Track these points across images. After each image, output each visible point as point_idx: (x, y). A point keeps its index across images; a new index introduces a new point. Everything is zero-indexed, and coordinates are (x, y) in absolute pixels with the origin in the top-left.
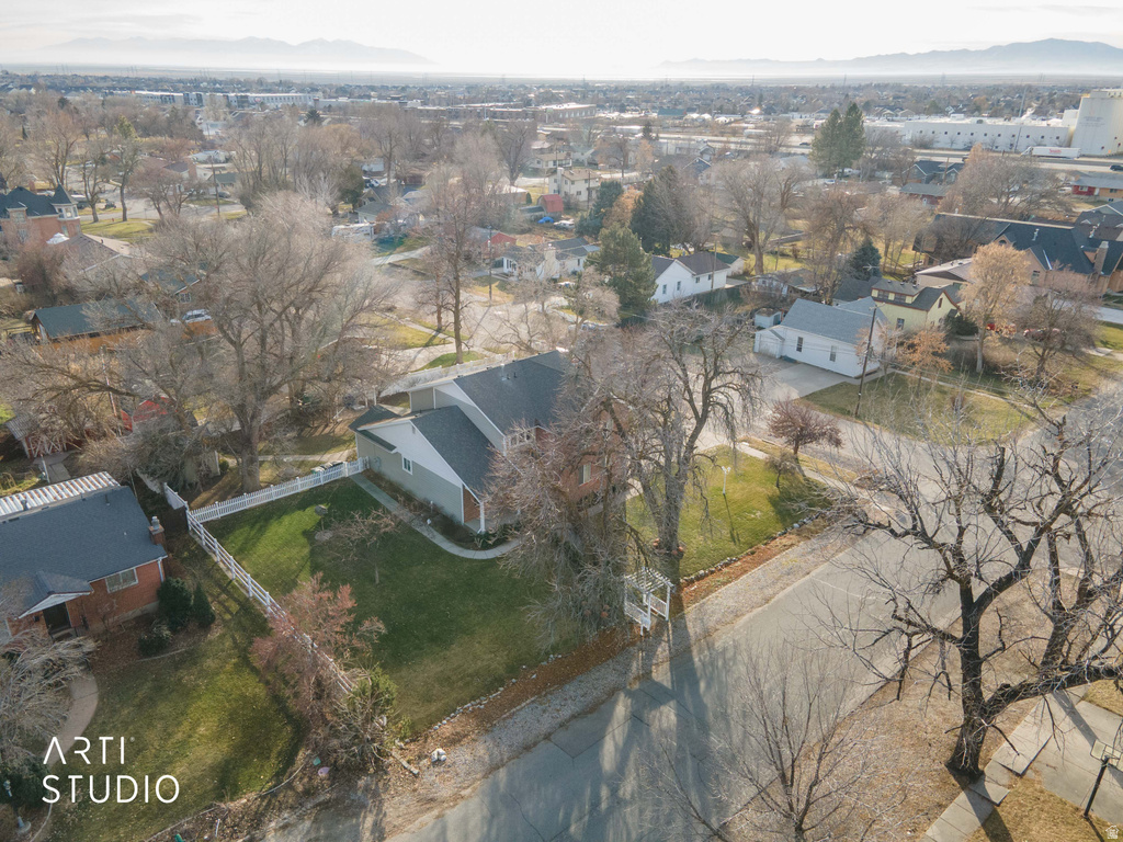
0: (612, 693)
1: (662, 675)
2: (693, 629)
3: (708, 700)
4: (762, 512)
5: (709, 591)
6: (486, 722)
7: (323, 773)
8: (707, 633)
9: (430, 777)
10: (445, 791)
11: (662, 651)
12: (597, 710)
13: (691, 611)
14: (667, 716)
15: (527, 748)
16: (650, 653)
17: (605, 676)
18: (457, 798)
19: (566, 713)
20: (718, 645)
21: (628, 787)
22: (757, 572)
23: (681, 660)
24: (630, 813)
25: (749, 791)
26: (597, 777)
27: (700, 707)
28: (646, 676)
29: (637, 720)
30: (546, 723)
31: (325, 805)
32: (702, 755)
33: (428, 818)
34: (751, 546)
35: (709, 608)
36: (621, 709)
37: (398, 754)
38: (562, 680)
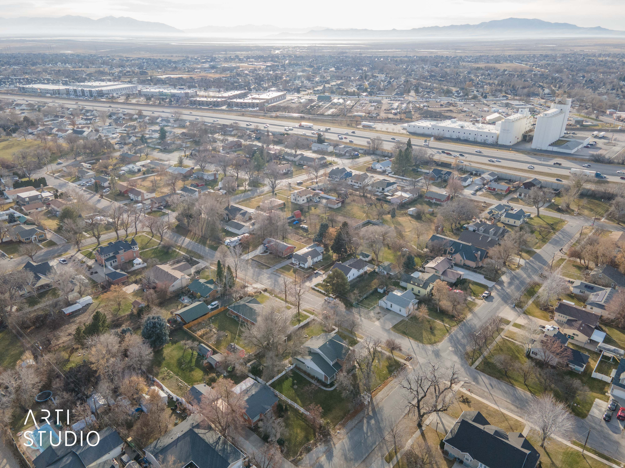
0: (363, 417)
1: (371, 413)
2: (375, 403)
3: (379, 418)
4: (385, 371)
5: (377, 394)
6: (343, 425)
7: (321, 436)
8: (377, 404)
9: (338, 435)
10: (341, 437)
11: (370, 409)
12: (361, 421)
13: (374, 400)
14: (373, 422)
15: (352, 429)
16: (368, 409)
17: (361, 415)
18: (343, 438)
19: (356, 422)
20: (380, 406)
21: (369, 434)
22: (385, 388)
23: (373, 410)
24: (370, 438)
25: (387, 433)
26: (364, 433)
27: (378, 419)
28: (368, 414)
29: (368, 422)
30: (354, 424)
31: (324, 441)
32: (380, 428)
33: (340, 441)
34: (384, 380)
35: (377, 398)
36: (365, 421)
37: (332, 432)
38: (354, 416)
